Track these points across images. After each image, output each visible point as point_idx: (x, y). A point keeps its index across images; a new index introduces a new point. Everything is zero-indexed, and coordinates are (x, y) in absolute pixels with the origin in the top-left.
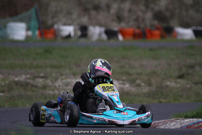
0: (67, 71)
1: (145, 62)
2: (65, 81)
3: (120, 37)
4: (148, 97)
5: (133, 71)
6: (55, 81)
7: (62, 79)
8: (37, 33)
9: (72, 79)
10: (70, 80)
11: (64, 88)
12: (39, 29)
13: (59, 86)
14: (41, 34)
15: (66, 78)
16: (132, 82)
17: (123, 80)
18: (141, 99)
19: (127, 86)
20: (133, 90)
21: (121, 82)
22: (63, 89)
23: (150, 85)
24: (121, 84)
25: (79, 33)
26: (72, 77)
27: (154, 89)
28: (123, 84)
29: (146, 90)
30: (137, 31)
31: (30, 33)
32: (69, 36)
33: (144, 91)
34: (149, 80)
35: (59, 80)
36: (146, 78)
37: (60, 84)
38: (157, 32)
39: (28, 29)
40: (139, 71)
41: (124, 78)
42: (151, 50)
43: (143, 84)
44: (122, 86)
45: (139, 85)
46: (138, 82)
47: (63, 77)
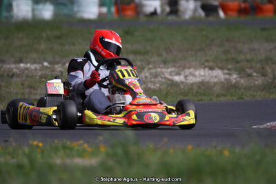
0: (155, 58)
1: (256, 46)
2: (153, 71)
3: (222, 14)
4: (262, 90)
5: (242, 57)
6: (141, 72)
7: (150, 69)
8: (113, 9)
9: (161, 68)
10: (159, 70)
11: (153, 80)
12: (116, 4)
13: (146, 77)
14: (118, 11)
15: (155, 68)
16: (241, 71)
17: (229, 69)
18: (255, 93)
19: (235, 76)
20: (242, 81)
21: (226, 71)
22: (151, 82)
23: (264, 75)
24: (227, 74)
25: (168, 9)
26: (162, 66)
27: (270, 80)
28: (229, 74)
29: (259, 81)
30: (243, 5)
31: (104, 10)
32: (154, 13)
33: (256, 83)
34: (263, 68)
35: (145, 70)
36: (258, 65)
37: (147, 74)
38: (270, 6)
39: (101, 4)
40: (249, 57)
41: (230, 67)
42: (263, 29)
43: (255, 74)
44: (228, 76)
45: (250, 75)
46: (248, 71)
47: (150, 66)
